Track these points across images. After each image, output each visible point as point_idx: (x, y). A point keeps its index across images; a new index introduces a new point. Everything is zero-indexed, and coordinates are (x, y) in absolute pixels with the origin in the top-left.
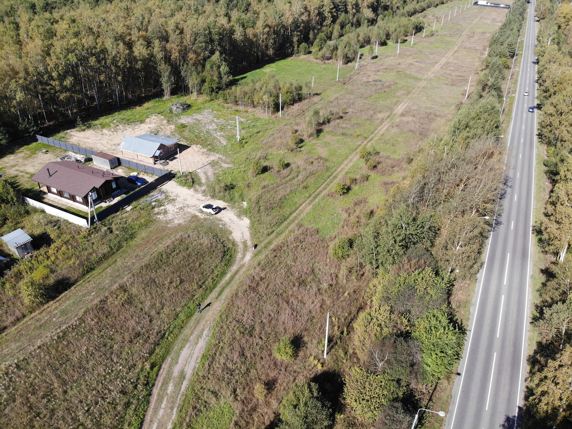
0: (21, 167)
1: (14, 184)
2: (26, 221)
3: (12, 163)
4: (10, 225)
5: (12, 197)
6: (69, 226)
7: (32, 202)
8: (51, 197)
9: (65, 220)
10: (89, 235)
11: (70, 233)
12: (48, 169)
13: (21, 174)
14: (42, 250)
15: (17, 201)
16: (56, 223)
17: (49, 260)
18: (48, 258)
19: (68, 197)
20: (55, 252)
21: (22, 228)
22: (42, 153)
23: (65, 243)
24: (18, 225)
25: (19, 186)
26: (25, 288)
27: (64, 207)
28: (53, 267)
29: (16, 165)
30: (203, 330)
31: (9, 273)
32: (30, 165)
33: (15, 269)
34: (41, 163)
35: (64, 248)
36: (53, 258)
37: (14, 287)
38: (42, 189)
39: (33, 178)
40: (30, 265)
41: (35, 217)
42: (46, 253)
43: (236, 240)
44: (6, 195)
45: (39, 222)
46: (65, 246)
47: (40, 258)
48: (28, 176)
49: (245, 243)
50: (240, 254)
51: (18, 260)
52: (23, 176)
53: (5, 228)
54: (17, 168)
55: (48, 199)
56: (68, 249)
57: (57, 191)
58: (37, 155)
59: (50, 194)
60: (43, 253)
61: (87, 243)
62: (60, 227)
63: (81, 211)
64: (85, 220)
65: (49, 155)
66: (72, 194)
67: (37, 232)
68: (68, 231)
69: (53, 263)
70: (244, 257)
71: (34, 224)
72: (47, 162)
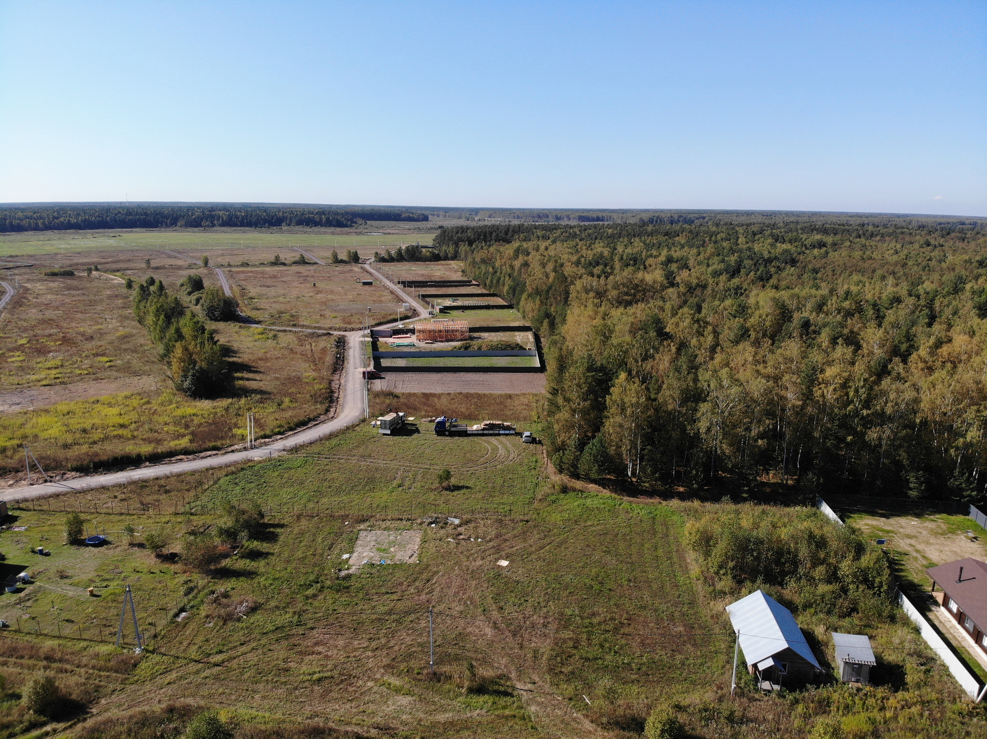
0: (920, 543)
1: (896, 564)
2: (883, 631)
3: (908, 531)
4: (856, 622)
5: (881, 583)
6: (945, 678)
7: (908, 607)
8: (942, 614)
9: (944, 665)
10: (970, 714)
11: (940, 692)
12: (962, 569)
13: (914, 554)
14: (881, 692)
15: (886, 592)
16: (928, 660)
17: (882, 714)
18: (882, 709)
19: (971, 630)
20: (899, 706)
21: (871, 638)
22: (966, 537)
23: (923, 703)
24: (868, 630)
25: (902, 570)
26: (822, 731)
27: (954, 643)
28: (881, 728)
29: (915, 537)
31: (813, 692)
32: (937, 547)
33: (824, 692)
34: (955, 552)
35: (915, 710)
36: (889, 714)
37: (806, 717)
38: (934, 594)
39: (930, 570)
40: (849, 701)
41: (899, 632)
42: (883, 698)
44: (874, 574)
45: (902, 643)
46: (919, 707)
47: (871, 701)
48: (925, 562)
51: (837, 681)
52: (916, 559)
53: (846, 622)
54: (913, 542)
55: (936, 615)
56: (922, 715)
57: (958, 610)
58: (955, 537)
59: (942, 609)
60: (879, 695)
61: (959, 726)
62: (928, 671)
63: (979, 666)
64: (977, 686)
65: (974, 546)
66: (981, 628)
67: (891, 657)
68: (938, 686)
69: (885, 722)
71: (891, 643)
72: (967, 556)
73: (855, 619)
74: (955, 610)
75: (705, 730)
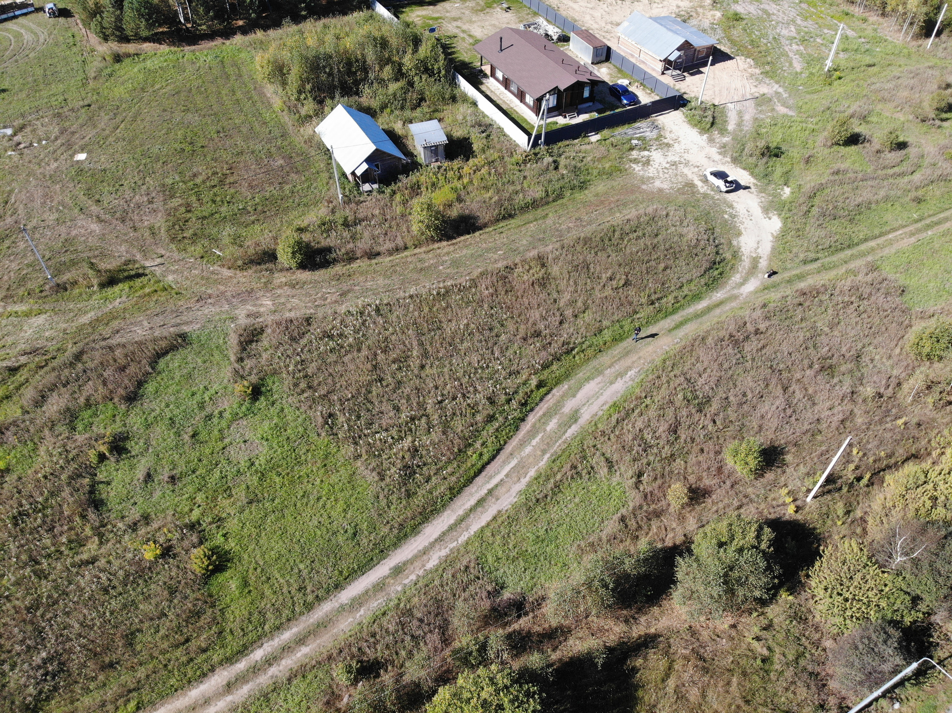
0: (464, 24)
1: (449, 48)
2: (449, 112)
3: (454, 14)
4: (426, 110)
5: (439, 68)
6: (502, 138)
7: (464, 85)
8: (492, 85)
9: (500, 128)
10: (525, 162)
11: (500, 150)
12: (501, 39)
13: (462, 35)
14: (456, 164)
15: (445, 76)
16: (486, 127)
17: (461, 182)
18: (460, 177)
19: (516, 91)
20: (472, 172)
21: (439, 121)
22: (501, 9)
23: (489, 163)
24: (437, 115)
25: (453, 53)
26: (419, 210)
27: (504, 107)
28: (462, 193)
29: (460, 18)
30: (629, 368)
31: (405, 181)
32: (479, 23)
33: (413, 178)
34: (494, 25)
35: (483, 171)
36: (465, 180)
37: (405, 203)
38: (483, 68)
39: (477, 47)
40: (434, 179)
41: (461, 109)
42: (459, 169)
43: (743, 249)
44: (432, 61)
45: (464, 118)
46: (486, 168)
47: (450, 174)
48: (471, 41)
49: (755, 261)
50: (738, 276)
51: (421, 166)
52: (463, 39)
53: (418, 113)
54: (459, 23)
55: (488, 88)
56: (490, 174)
57: (503, 77)
58: (492, 11)
59: (491, 79)
60: (455, 168)
61: (518, 173)
62: (489, 136)
63: (526, 121)
64: (526, 137)
65: (509, 15)
66: (523, 88)
67: (458, 133)
68: (498, 146)
69: (464, 188)
70: (742, 284)
71: (457, 120)
72: (504, 26)
73: (425, 108)
74: (501, 78)
75: (328, 240)
